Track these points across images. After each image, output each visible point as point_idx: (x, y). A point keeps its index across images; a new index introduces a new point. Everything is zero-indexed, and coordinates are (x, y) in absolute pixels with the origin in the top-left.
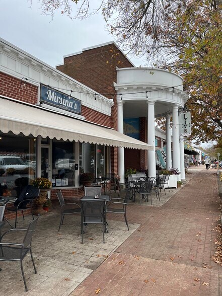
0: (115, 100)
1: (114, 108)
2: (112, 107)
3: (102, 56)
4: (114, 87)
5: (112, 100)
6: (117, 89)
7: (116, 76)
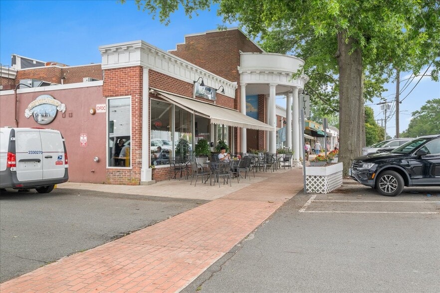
0: (239, 83)
1: (238, 91)
2: (236, 90)
3: (227, 40)
4: (238, 71)
5: (236, 83)
6: (240, 72)
7: (240, 60)
